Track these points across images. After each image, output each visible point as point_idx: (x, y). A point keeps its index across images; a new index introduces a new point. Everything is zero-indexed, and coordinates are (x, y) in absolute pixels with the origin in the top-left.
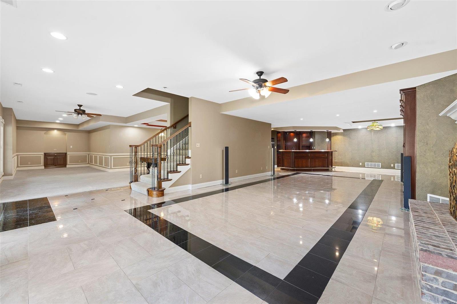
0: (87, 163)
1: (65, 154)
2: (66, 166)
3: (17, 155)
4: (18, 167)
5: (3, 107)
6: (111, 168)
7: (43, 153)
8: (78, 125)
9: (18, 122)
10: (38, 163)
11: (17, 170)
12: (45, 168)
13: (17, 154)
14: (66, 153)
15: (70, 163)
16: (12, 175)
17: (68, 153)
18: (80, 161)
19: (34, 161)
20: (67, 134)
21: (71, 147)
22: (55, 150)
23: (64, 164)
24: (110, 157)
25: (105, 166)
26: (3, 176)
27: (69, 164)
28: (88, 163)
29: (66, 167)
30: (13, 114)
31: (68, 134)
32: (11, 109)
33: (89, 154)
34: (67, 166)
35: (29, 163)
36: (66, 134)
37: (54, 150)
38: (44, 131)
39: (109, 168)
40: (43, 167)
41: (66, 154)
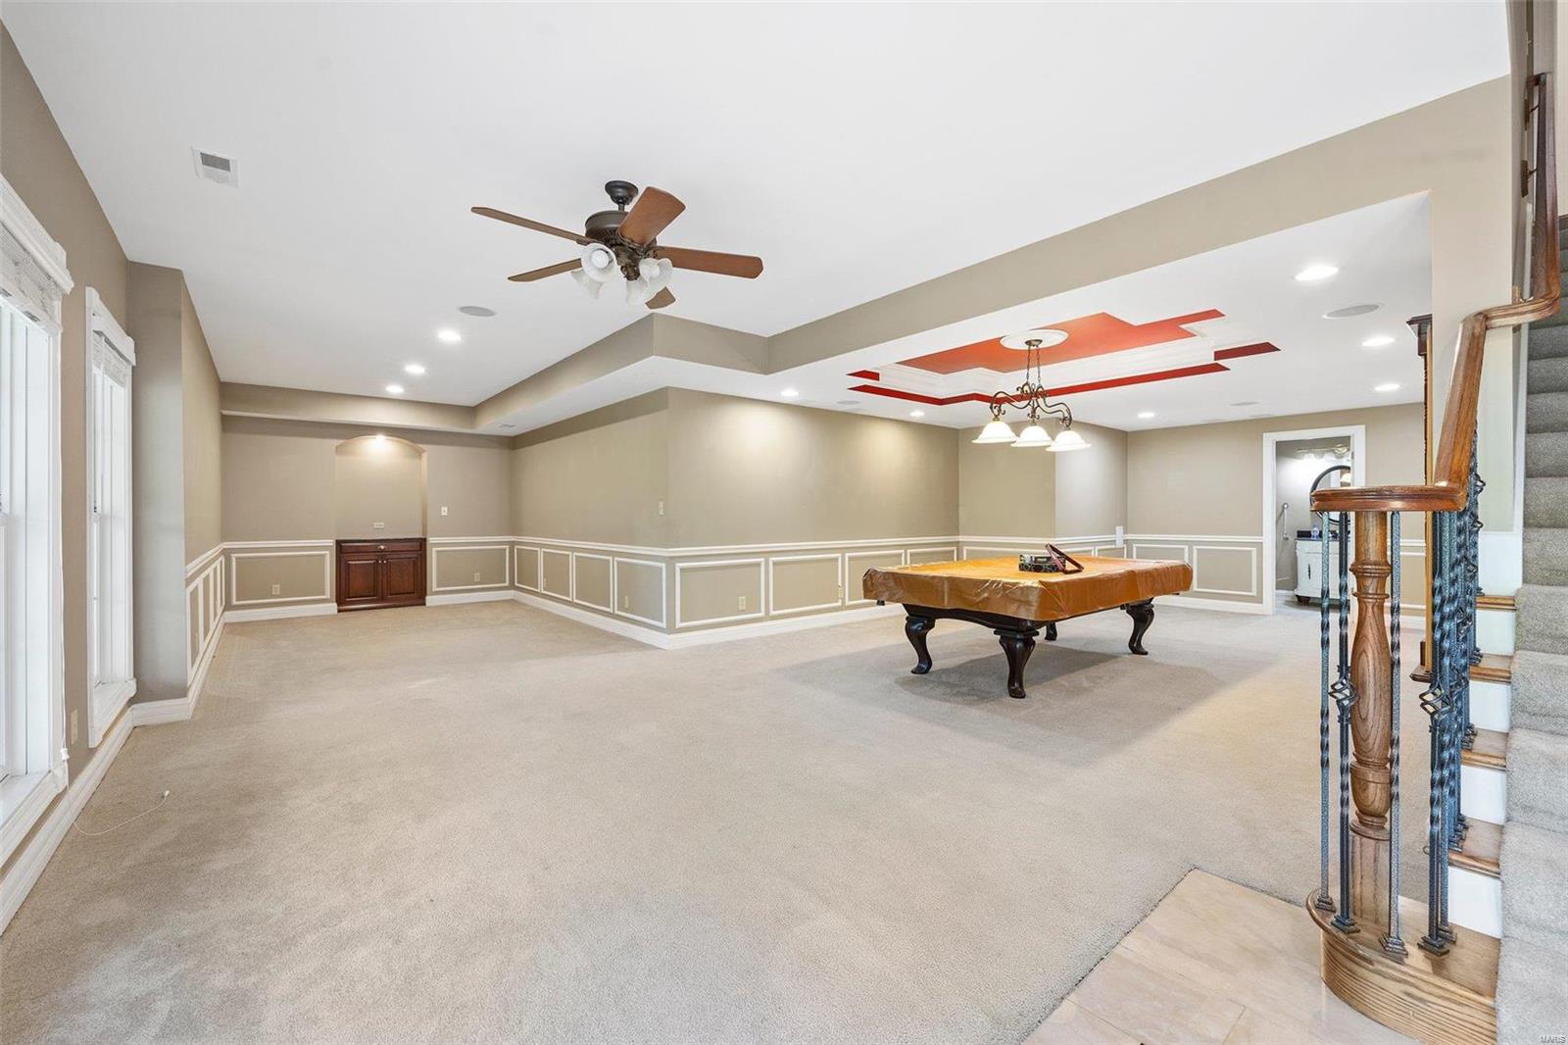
0: (507, 584)
1: (421, 545)
2: (424, 599)
3: (227, 553)
4: (228, 607)
5: (130, 259)
6: (671, 629)
7: (331, 543)
8: (471, 412)
9: (228, 393)
10: (311, 588)
11: (225, 624)
12: (339, 611)
13: (227, 545)
14: (425, 540)
15: (438, 586)
16: (182, 692)
17: (431, 540)
18: (477, 576)
19: (293, 582)
20: (425, 456)
21: (444, 511)
22: (380, 526)
23: (415, 593)
24: (663, 565)
25: (626, 611)
26: (132, 701)
27: (435, 589)
28: (512, 586)
29: (424, 604)
30: (184, 309)
31: (430, 451)
32: (175, 276)
33: (512, 544)
34: (428, 598)
35: (276, 588)
36: (419, 454)
37: (377, 525)
38: (332, 437)
39: (664, 625)
40: (333, 607)
41: (422, 542)
